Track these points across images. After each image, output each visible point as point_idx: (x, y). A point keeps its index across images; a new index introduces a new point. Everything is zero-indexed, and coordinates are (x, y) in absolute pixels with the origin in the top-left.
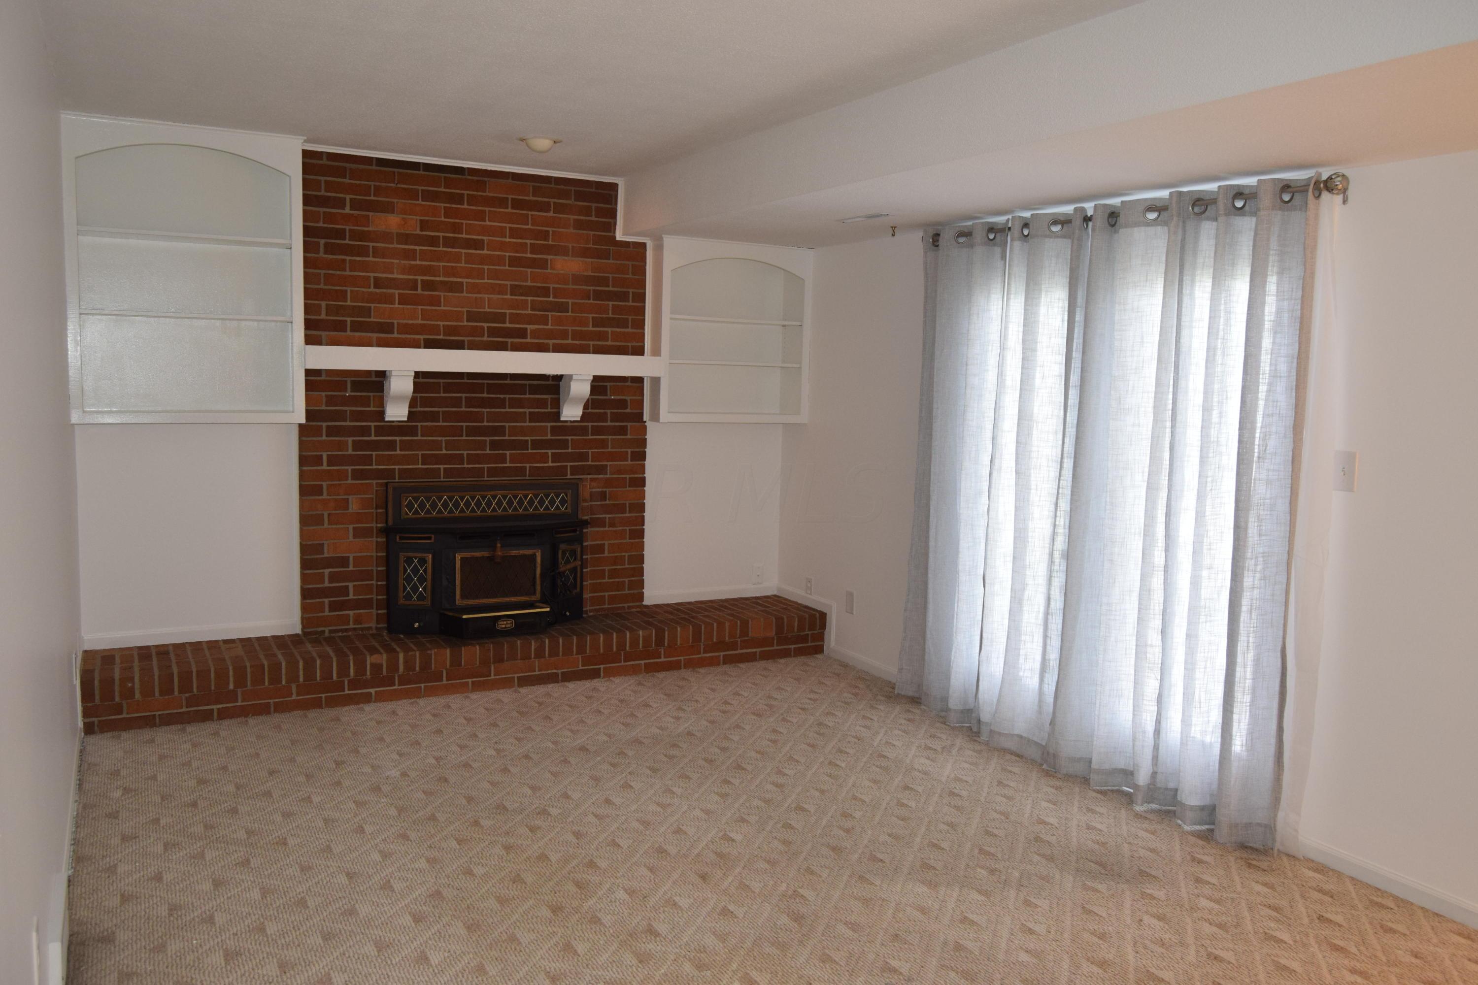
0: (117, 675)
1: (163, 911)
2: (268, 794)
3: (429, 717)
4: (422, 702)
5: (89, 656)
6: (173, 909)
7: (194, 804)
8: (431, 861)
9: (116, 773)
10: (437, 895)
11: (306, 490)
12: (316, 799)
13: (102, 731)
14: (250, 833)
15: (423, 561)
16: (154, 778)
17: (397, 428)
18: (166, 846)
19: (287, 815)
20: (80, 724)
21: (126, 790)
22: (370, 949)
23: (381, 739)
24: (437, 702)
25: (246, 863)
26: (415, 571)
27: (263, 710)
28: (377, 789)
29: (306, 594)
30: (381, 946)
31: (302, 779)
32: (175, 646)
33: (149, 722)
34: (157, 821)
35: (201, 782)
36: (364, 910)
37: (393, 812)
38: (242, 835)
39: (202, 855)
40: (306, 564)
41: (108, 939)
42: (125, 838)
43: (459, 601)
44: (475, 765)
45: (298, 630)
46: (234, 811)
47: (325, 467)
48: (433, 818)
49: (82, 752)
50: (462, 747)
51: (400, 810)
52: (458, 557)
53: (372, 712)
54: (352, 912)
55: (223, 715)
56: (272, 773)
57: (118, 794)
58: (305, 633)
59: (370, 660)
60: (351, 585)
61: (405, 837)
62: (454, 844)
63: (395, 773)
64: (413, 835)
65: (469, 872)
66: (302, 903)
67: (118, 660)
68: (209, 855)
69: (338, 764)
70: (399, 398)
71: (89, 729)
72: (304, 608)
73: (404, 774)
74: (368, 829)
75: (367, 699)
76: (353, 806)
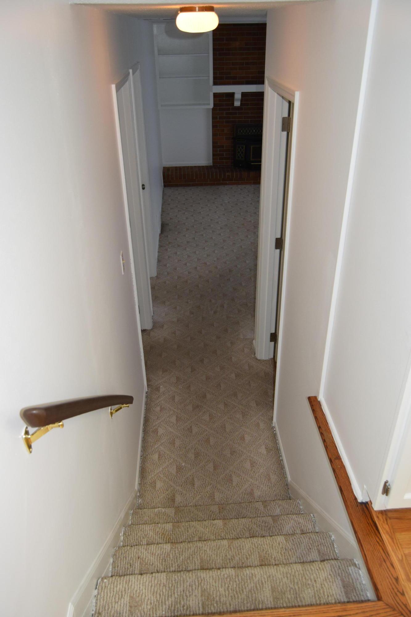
0: (170, 174)
1: (177, 221)
2: (199, 203)
3: (239, 190)
4: (239, 186)
5: (164, 168)
6: (179, 221)
7: (184, 204)
8: (228, 219)
9: (170, 196)
10: (226, 225)
11: (214, 127)
12: (208, 205)
13: (167, 187)
14: (194, 210)
15: (242, 148)
16: (177, 198)
17: (237, 108)
18: (178, 211)
19: (202, 208)
20: (163, 185)
21: (172, 200)
22: (211, 232)
23: (226, 194)
24: (243, 186)
25: (192, 216)
26: (241, 150)
27: (201, 185)
28: (222, 205)
29: (214, 155)
30: (213, 231)
31: (207, 201)
32: (183, 167)
33: (177, 186)
34: (177, 206)
35: (187, 199)
36: (212, 226)
37: (223, 209)
38: (192, 210)
39: (185, 213)
40: (214, 147)
41: (167, 224)
42: (171, 209)
43: (251, 159)
44: (245, 202)
45: (212, 165)
46: (192, 206)
47: (218, 120)
48: (231, 212)
49: (163, 191)
50: (244, 197)
51: (225, 209)
52: (252, 147)
53: (227, 187)
54: (210, 226)
55: (193, 185)
56: (201, 199)
57: (170, 200)
58: (213, 166)
59: (227, 174)
60: (224, 153)
61: (224, 214)
62: (233, 217)
63: (226, 202)
64: (226, 214)
65: (234, 222)
66: (201, 223)
67: (170, 170)
68: (186, 213)
69: (215, 199)
70: (237, 100)
71: (165, 186)
72: (213, 159)
73: (229, 202)
74: (217, 212)
75: (226, 184)
76: (215, 207)
